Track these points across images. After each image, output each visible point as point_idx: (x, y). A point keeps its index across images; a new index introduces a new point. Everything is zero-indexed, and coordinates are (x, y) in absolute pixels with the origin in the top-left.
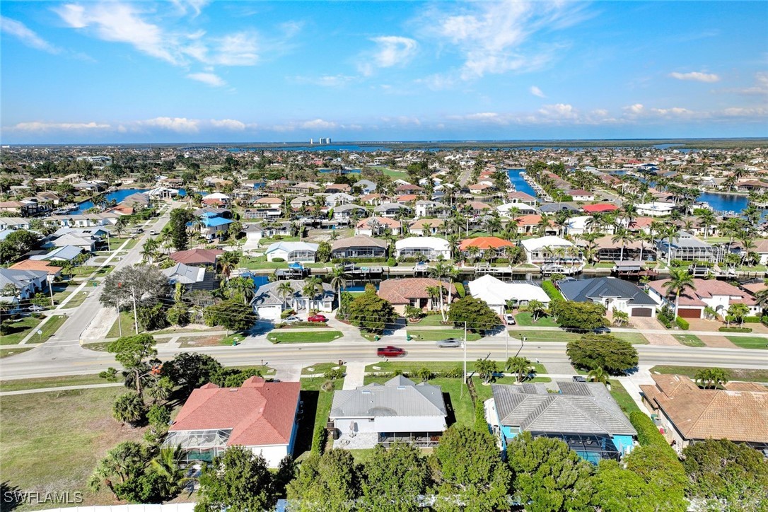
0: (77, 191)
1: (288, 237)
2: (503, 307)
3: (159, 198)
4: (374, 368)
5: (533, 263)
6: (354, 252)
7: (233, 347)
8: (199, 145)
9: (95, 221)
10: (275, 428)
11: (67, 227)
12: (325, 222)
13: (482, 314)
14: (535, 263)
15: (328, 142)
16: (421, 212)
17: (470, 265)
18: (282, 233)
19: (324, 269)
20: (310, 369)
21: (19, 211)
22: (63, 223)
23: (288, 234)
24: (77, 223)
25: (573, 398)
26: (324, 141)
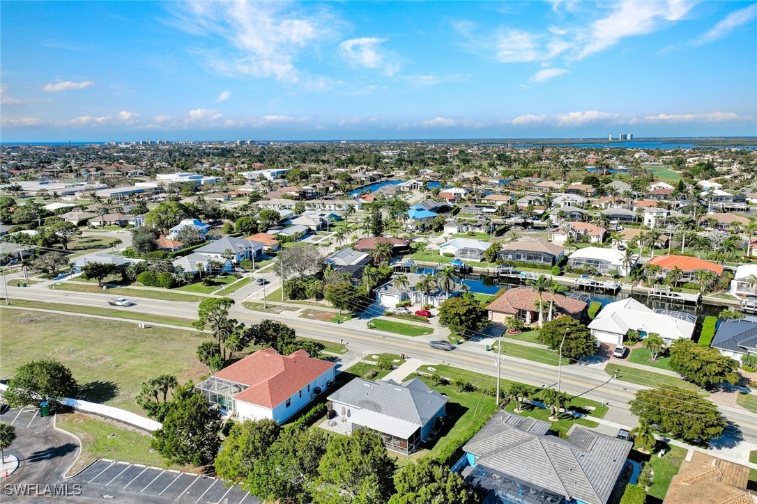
0: (353, 180)
1: (481, 234)
2: (622, 337)
3: (408, 190)
4: (429, 368)
5: (737, 294)
6: (522, 256)
7: (336, 324)
8: (490, 141)
9: (340, 206)
10: (271, 394)
11: (320, 210)
12: (537, 223)
13: (572, 339)
14: (739, 295)
15: (629, 138)
16: (650, 221)
17: (648, 286)
18: (477, 230)
19: (485, 269)
20: (374, 357)
21: (298, 195)
22: (317, 206)
23: (483, 231)
24: (327, 206)
25: (554, 445)
26: (625, 137)
